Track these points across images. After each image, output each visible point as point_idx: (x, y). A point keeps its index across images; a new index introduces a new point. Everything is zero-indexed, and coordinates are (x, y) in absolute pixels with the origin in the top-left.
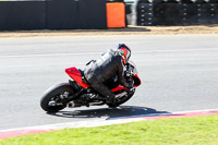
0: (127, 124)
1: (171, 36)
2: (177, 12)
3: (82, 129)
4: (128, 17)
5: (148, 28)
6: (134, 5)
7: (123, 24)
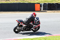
0: (41, 38)
1: (53, 13)
2: (54, 7)
3: (28, 39)
4: (41, 8)
5: (46, 11)
6: (43, 4)
7: (39, 10)
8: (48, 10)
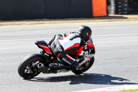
7: (105, 14)
8: (129, 14)
